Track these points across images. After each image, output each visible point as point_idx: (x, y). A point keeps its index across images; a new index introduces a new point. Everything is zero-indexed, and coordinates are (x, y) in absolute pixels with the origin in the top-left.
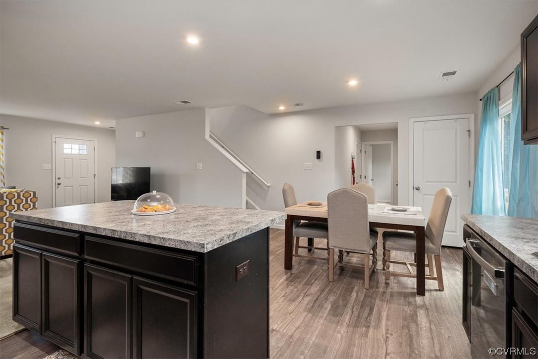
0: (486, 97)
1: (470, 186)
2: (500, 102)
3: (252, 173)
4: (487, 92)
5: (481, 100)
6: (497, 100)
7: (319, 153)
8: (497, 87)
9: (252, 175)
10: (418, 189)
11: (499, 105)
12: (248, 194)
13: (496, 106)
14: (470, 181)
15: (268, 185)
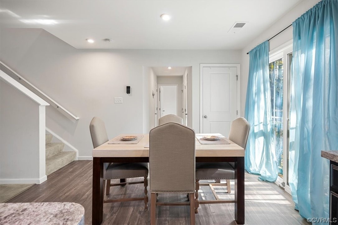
0: (255, 50)
1: (237, 114)
2: (269, 52)
3: (58, 107)
4: (256, 47)
5: (248, 53)
6: (267, 51)
7: (128, 88)
8: (268, 41)
9: (58, 109)
10: (205, 117)
11: (269, 55)
12: (47, 125)
13: (266, 56)
14: (237, 111)
15: (77, 118)
